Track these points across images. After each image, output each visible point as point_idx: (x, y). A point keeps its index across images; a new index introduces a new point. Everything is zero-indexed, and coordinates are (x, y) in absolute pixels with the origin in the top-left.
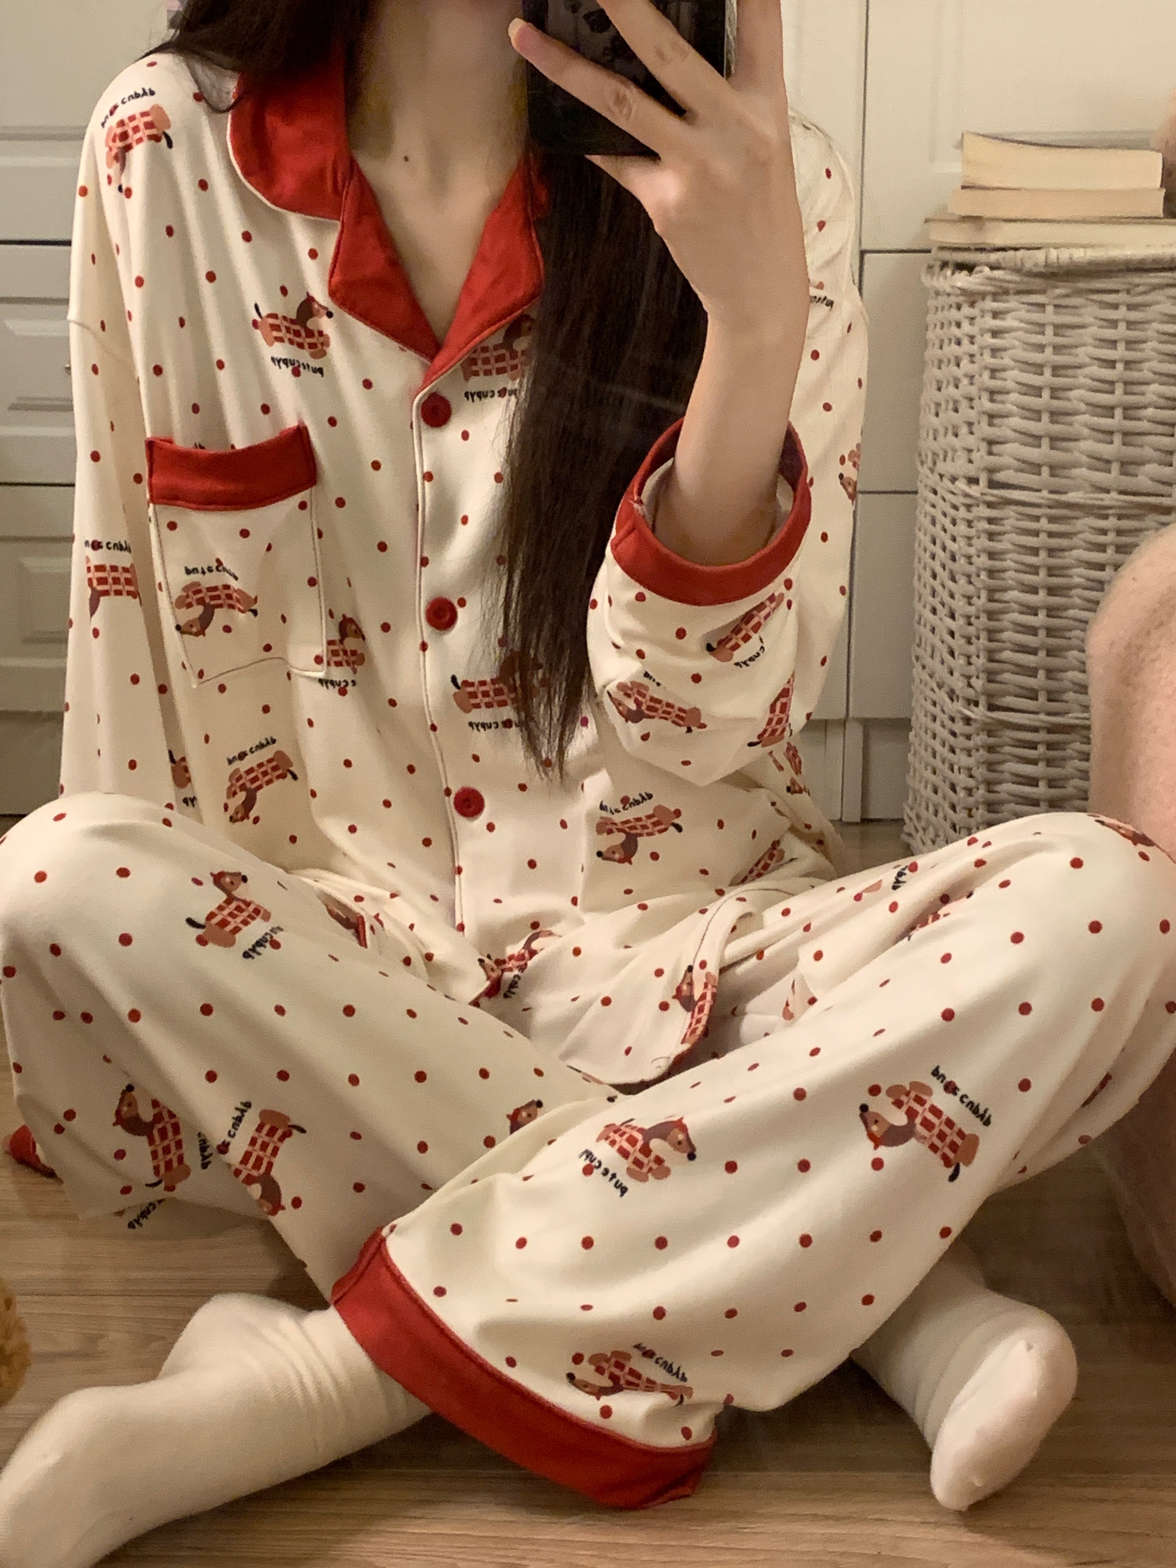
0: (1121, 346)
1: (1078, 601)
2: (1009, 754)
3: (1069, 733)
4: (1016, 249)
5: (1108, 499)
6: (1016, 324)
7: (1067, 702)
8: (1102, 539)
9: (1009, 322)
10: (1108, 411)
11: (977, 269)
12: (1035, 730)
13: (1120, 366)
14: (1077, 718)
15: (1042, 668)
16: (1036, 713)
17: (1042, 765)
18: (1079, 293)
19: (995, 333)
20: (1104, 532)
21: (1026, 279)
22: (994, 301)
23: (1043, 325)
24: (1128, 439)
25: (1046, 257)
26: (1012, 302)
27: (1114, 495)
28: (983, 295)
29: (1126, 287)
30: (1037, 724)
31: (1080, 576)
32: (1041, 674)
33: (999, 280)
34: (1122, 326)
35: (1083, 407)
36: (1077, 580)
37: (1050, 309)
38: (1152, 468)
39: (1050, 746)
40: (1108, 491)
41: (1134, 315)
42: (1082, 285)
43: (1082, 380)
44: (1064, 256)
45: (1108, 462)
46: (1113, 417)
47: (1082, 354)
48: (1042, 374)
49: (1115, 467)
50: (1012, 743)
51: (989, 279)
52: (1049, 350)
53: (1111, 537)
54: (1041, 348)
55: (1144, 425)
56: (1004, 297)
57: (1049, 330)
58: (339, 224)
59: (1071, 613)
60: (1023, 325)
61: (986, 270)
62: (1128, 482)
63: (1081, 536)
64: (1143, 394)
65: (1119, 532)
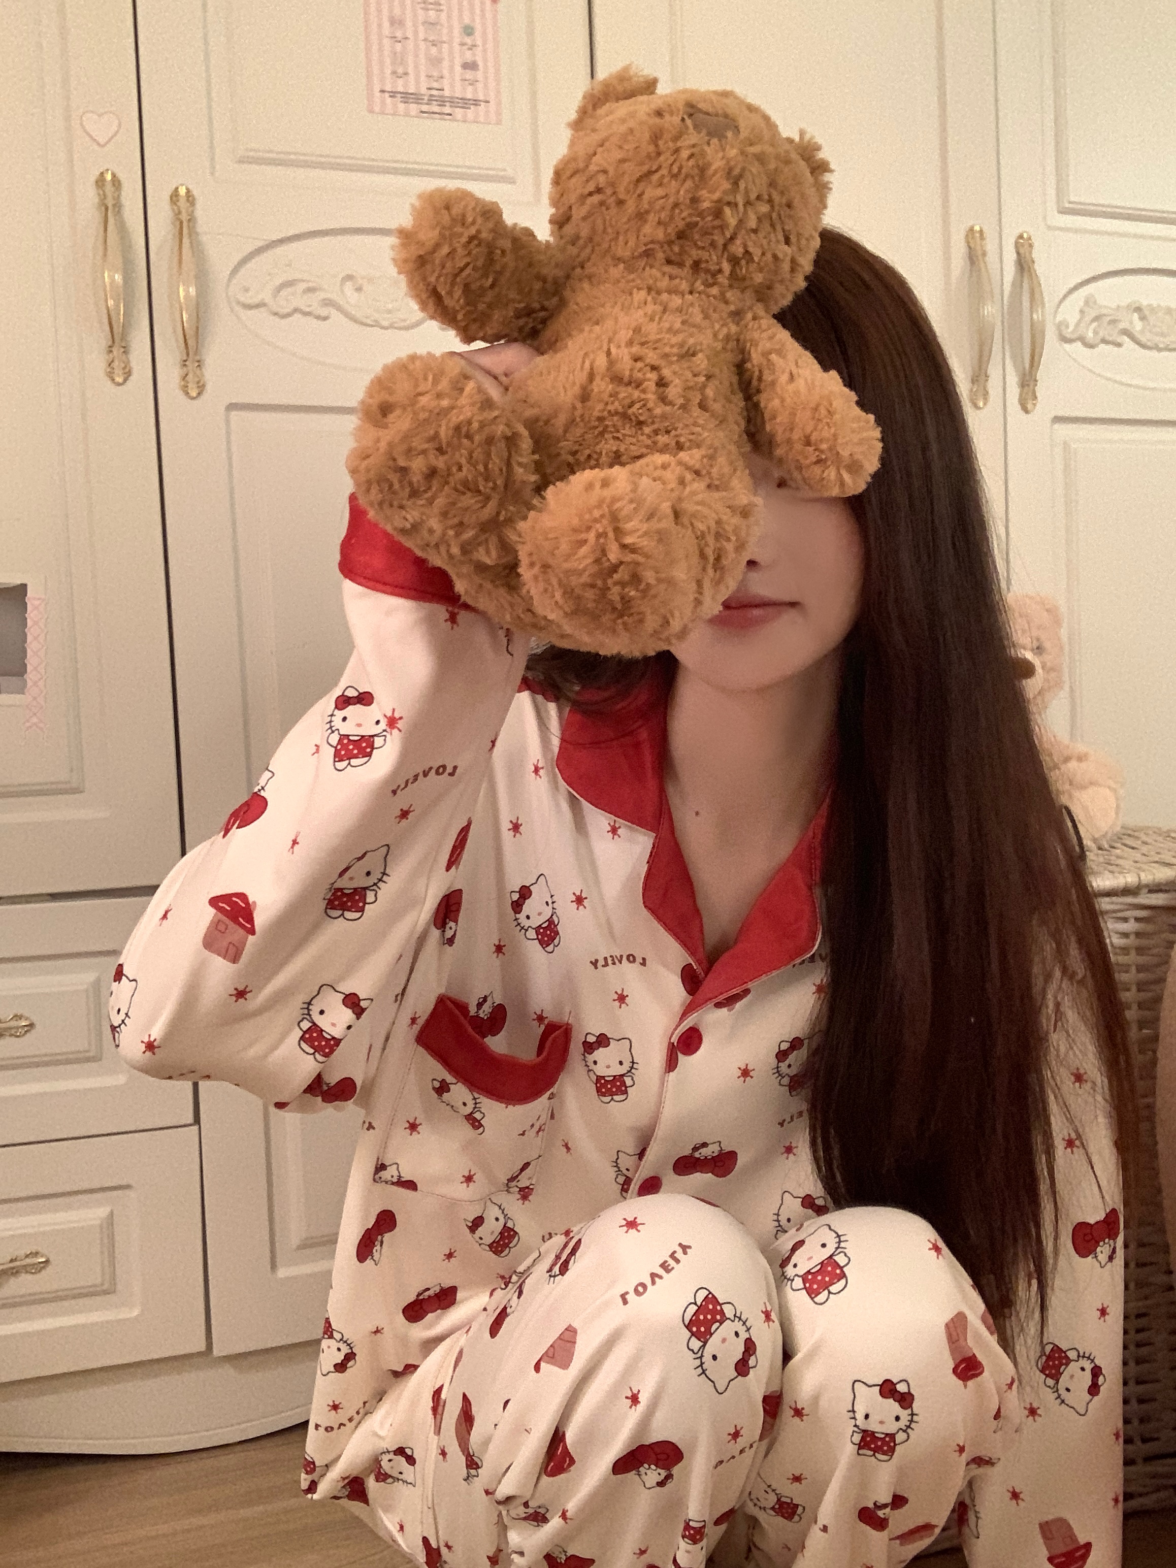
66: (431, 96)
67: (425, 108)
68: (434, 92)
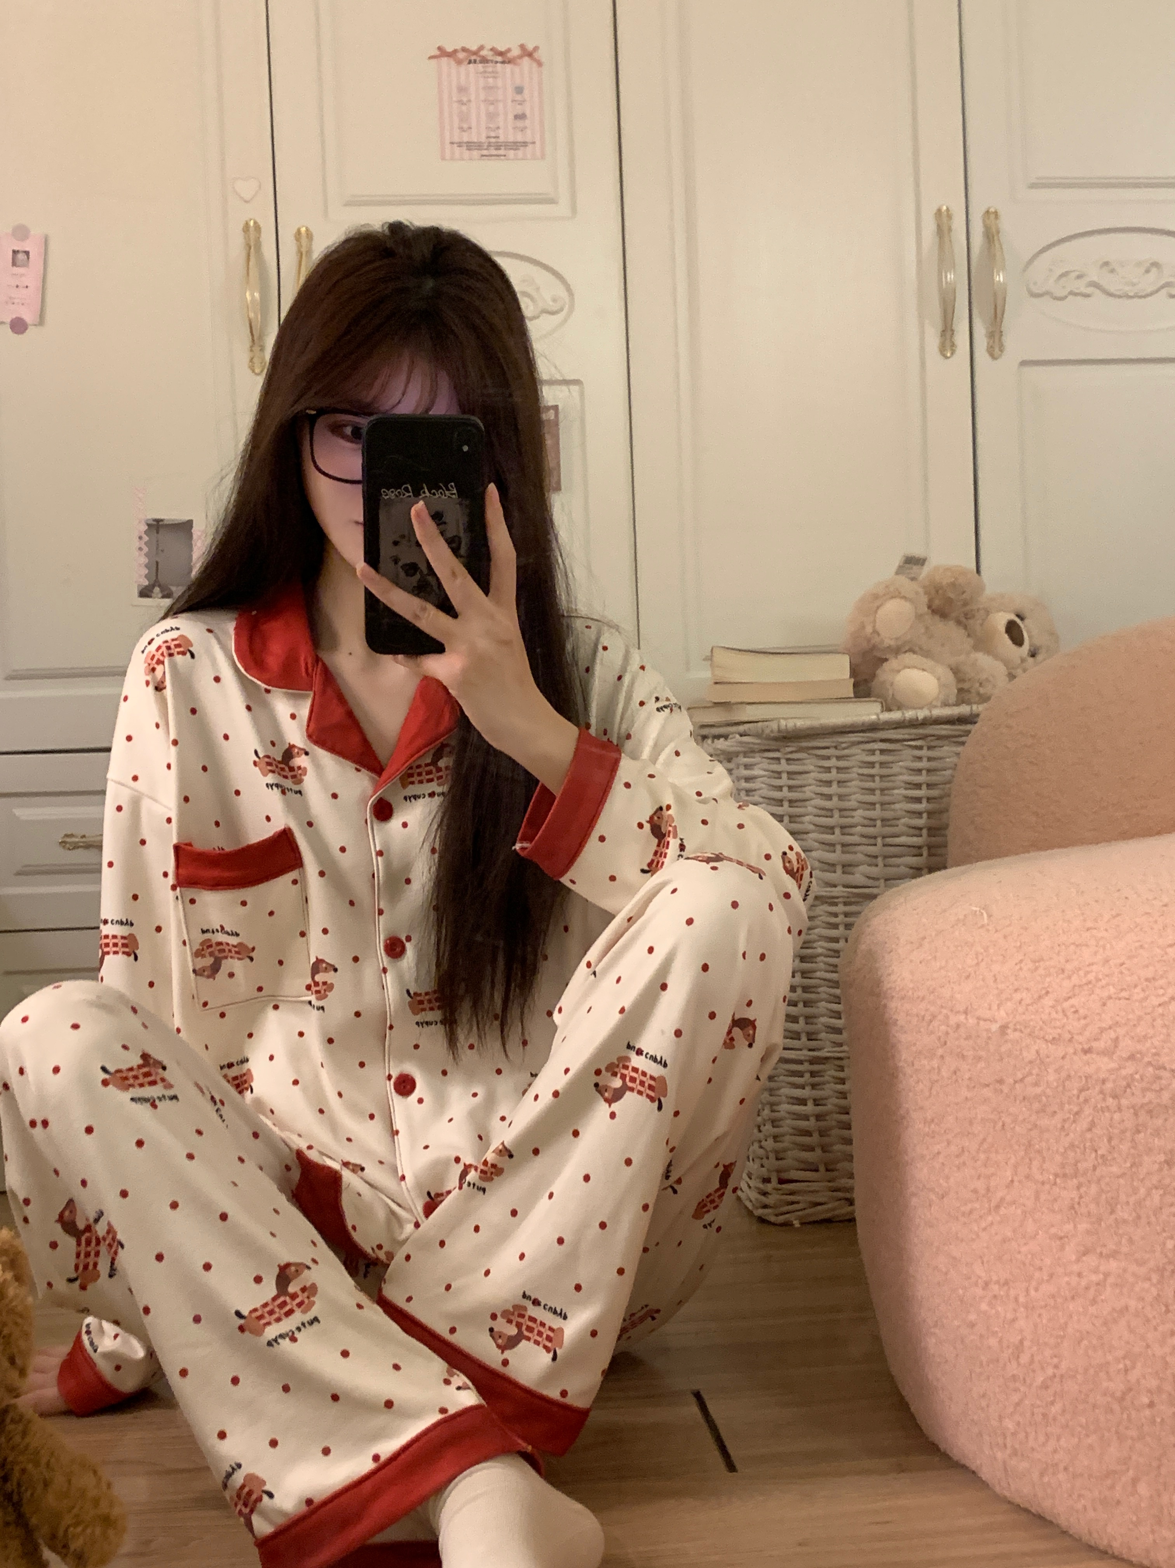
0: (835, 785)
1: (822, 965)
2: (783, 1081)
3: (824, 1064)
4: (757, 722)
5: (839, 891)
6: (762, 773)
7: (820, 1040)
8: (833, 920)
9: (756, 772)
10: (830, 829)
11: (731, 736)
12: (801, 1062)
13: (835, 799)
14: (829, 1052)
15: (802, 1015)
16: (801, 1050)
17: (808, 1088)
18: (800, 750)
19: (748, 779)
20: (836, 915)
21: (766, 742)
22: (745, 757)
23: (780, 773)
24: (846, 849)
25: (779, 726)
26: (757, 759)
27: (840, 888)
28: (737, 754)
29: (834, 744)
30: (803, 1058)
31: (822, 947)
32: (802, 1020)
33: (749, 743)
34: (834, 771)
35: (812, 827)
36: (820, 950)
37: (783, 761)
38: (863, 868)
39: (813, 1074)
40: (835, 886)
41: (841, 764)
42: (804, 744)
43: (810, 809)
44: (791, 724)
45: (833, 865)
46: (833, 834)
47: (808, 792)
48: (782, 806)
49: (839, 869)
50: (786, 1073)
51: (741, 743)
52: (785, 789)
53: (840, 919)
54: (780, 788)
55: (856, 839)
56: (752, 755)
57: (784, 776)
58: (311, 694)
59: (818, 974)
60: (766, 773)
61: (738, 736)
62: (849, 879)
63: (820, 918)
64: (853, 817)
65: (846, 915)
66: (489, 143)
67: (485, 152)
68: (493, 140)
